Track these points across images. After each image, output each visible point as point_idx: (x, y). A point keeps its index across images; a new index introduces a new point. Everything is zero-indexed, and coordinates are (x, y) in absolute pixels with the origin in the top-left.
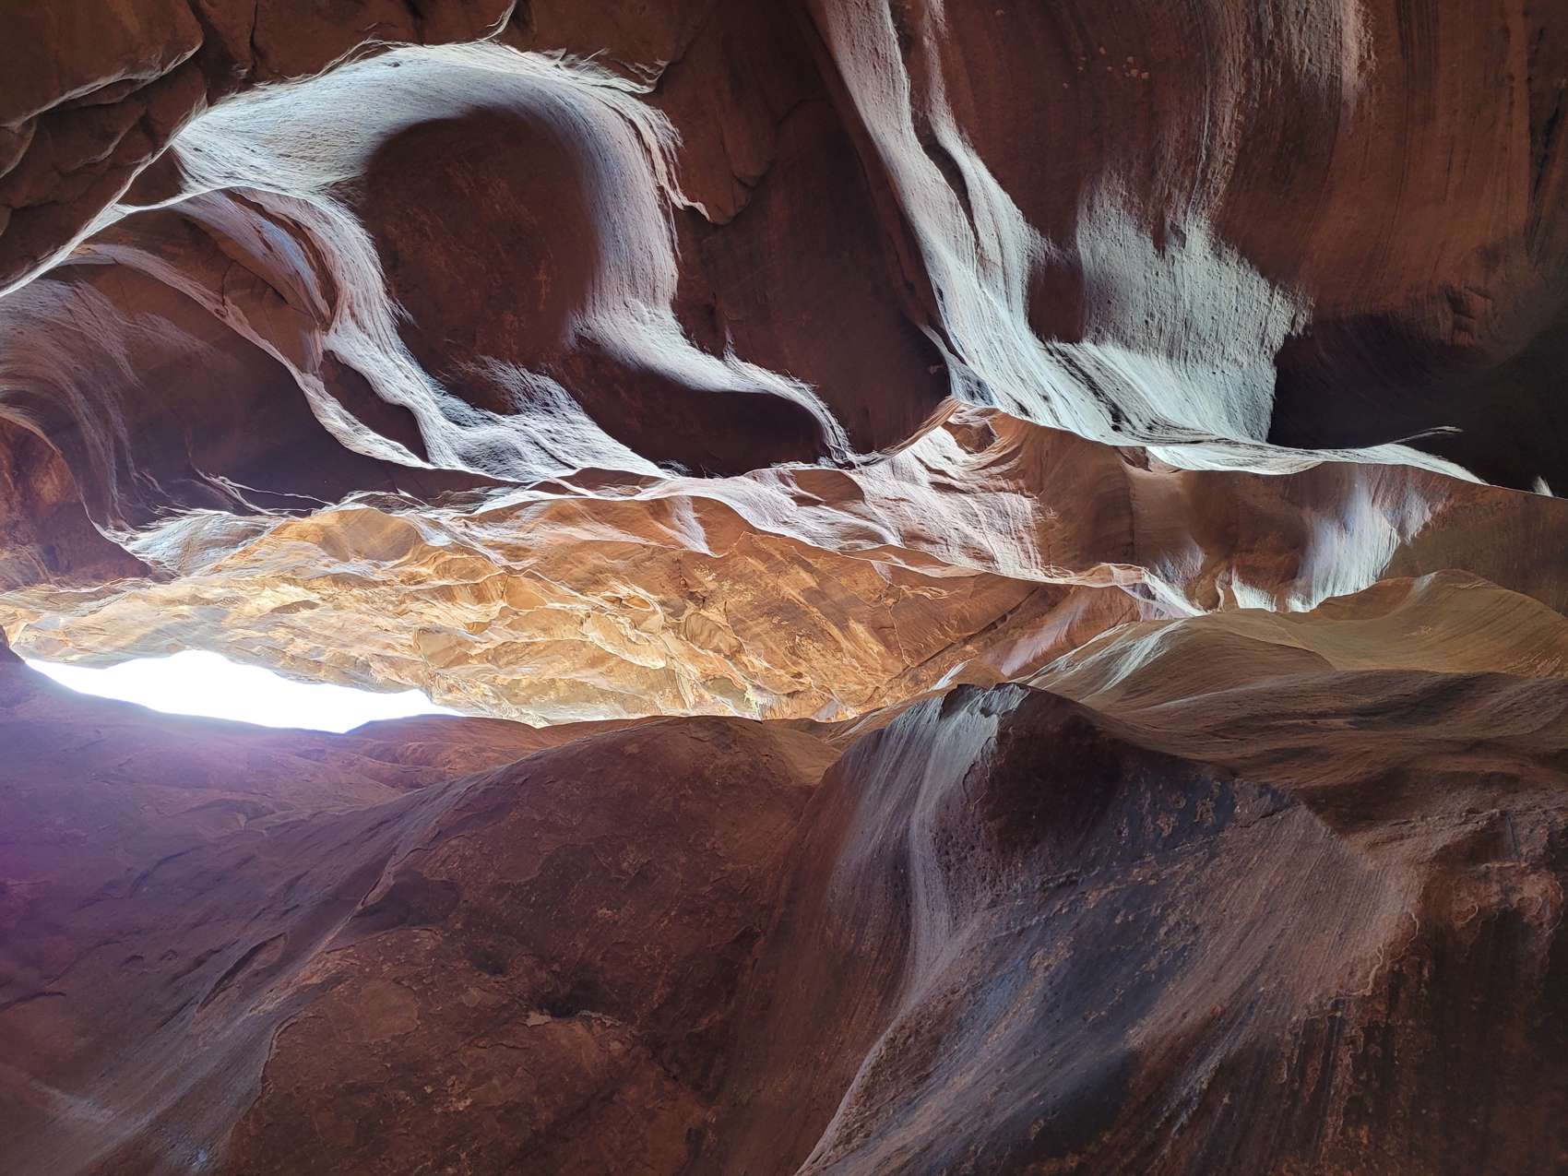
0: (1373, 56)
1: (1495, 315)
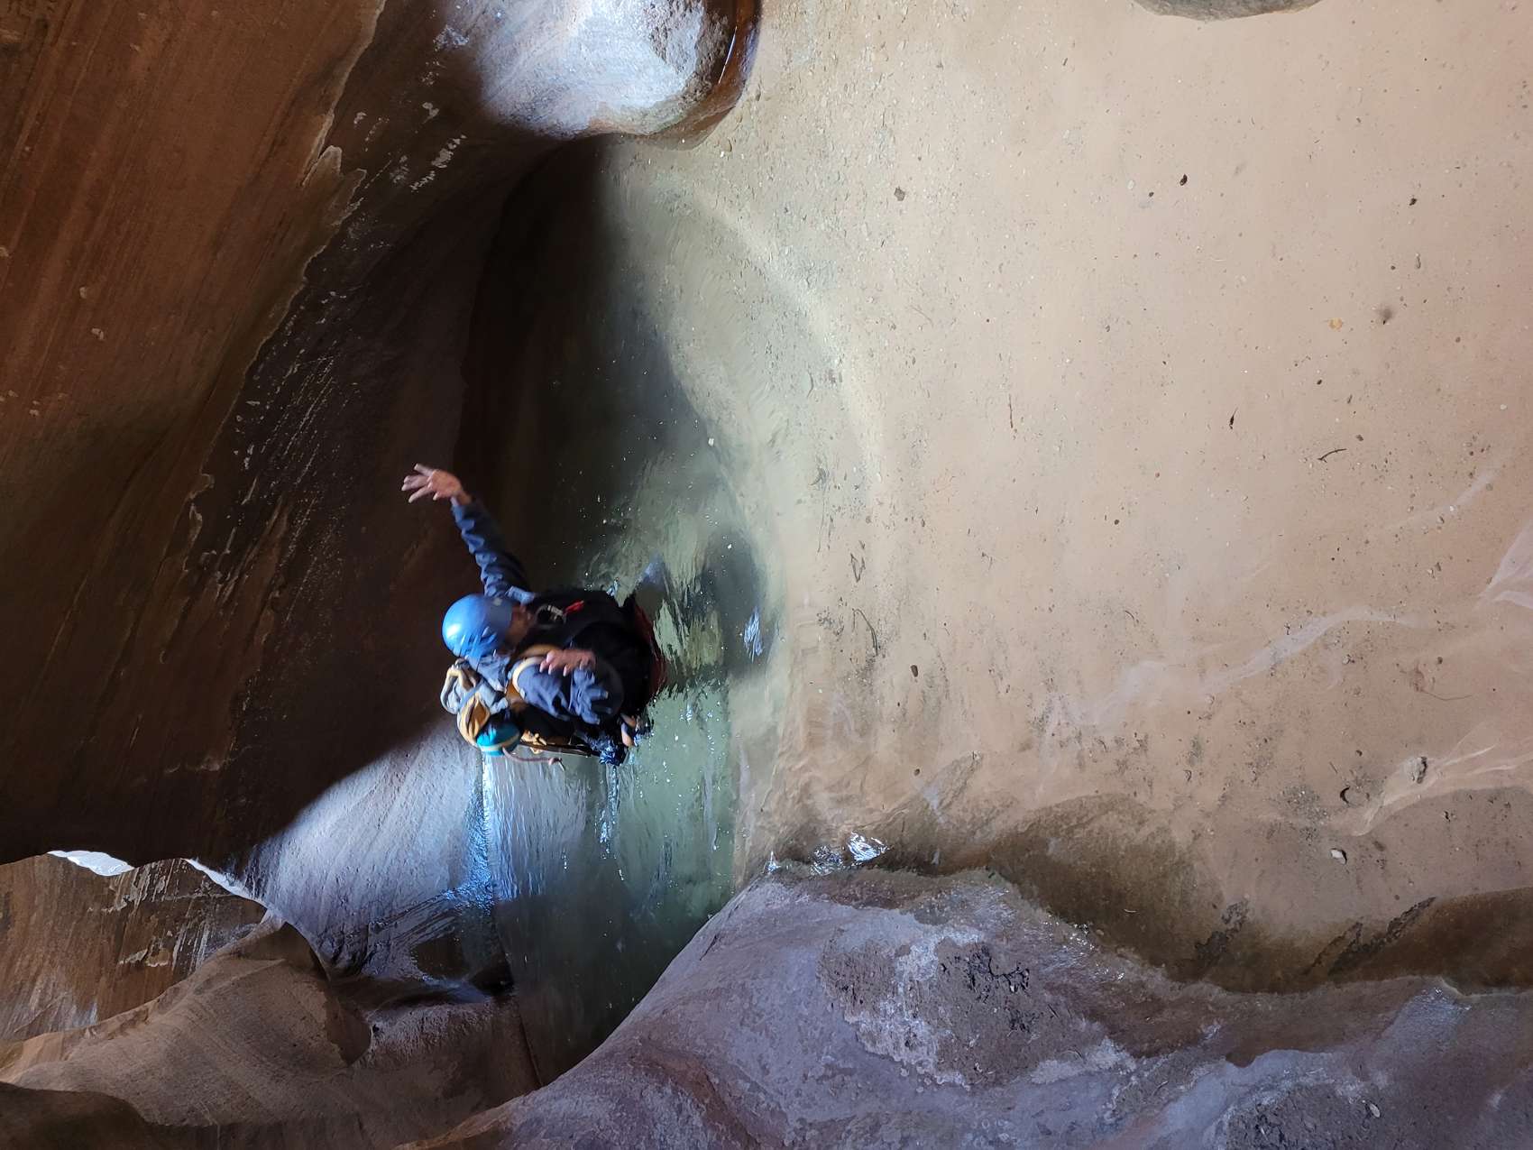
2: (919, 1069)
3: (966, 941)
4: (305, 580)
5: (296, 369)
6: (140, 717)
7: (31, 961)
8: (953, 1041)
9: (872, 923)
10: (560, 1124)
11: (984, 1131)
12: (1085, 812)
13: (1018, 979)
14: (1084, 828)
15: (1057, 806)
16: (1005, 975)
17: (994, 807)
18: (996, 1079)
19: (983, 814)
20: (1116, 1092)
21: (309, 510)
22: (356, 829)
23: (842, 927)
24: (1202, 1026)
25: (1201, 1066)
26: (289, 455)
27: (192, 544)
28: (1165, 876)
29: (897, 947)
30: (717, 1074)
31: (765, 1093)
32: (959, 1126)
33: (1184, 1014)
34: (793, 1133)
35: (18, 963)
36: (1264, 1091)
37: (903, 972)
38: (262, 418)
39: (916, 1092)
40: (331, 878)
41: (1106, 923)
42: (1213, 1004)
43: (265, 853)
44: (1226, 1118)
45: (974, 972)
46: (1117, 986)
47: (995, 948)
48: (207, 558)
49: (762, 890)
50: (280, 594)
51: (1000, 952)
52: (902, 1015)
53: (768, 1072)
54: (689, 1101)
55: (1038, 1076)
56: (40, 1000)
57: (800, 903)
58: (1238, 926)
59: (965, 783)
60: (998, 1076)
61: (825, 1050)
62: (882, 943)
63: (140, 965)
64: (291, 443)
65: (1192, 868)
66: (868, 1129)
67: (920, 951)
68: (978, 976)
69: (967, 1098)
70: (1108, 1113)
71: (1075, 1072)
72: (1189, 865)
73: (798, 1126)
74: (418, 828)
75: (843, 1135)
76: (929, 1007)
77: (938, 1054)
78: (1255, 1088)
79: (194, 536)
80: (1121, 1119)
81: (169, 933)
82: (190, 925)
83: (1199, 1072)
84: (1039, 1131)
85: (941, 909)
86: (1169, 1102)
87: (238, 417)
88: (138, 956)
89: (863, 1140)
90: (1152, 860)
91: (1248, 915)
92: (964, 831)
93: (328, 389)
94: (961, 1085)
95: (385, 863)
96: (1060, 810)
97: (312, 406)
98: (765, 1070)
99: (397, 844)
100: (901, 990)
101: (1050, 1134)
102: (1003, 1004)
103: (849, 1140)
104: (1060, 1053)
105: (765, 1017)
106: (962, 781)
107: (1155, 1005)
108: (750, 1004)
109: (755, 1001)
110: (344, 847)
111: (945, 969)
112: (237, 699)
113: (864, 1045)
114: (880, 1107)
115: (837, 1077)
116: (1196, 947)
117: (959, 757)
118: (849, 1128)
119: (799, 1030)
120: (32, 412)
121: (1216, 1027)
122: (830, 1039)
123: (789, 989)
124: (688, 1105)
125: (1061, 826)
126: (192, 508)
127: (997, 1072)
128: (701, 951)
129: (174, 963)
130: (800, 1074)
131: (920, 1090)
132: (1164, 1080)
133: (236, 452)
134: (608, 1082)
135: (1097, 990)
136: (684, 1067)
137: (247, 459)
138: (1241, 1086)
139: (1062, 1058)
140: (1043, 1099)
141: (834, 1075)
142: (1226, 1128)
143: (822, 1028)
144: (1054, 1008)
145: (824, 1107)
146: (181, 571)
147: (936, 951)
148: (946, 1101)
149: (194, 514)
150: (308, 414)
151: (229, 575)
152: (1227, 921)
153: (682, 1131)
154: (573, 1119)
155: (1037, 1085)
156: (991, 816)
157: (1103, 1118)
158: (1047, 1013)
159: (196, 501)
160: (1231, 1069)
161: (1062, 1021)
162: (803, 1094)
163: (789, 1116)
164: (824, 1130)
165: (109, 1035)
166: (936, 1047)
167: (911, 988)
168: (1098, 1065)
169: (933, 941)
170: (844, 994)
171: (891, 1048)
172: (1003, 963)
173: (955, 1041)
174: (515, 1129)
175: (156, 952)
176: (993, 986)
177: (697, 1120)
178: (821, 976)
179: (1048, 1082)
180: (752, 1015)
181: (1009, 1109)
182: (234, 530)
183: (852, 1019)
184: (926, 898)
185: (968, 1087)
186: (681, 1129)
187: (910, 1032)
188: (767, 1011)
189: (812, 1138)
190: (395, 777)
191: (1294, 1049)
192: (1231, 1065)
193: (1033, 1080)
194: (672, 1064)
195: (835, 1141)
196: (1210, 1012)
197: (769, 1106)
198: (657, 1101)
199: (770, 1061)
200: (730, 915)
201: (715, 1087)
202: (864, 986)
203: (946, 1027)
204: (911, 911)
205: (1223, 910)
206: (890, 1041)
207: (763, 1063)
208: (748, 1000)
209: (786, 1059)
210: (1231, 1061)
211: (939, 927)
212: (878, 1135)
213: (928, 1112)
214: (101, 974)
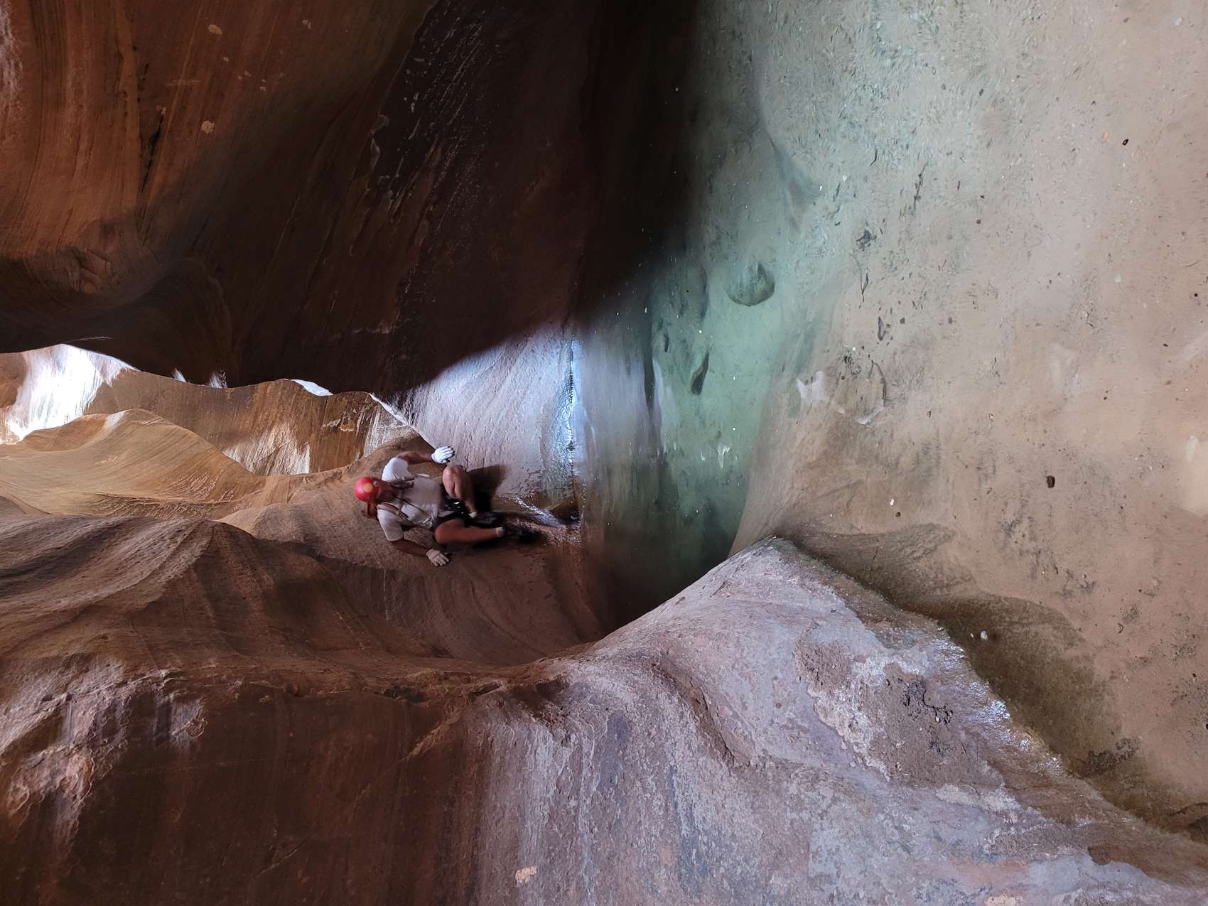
0: (10, 35)
1: (114, 274)
2: (855, 748)
3: (910, 671)
4: (451, 200)
5: (452, 34)
6: (336, 292)
7: (268, 416)
8: (884, 737)
9: (841, 628)
10: (601, 696)
11: (892, 818)
12: (1027, 615)
13: (944, 715)
14: (1024, 627)
15: (1005, 599)
16: (933, 707)
17: (955, 578)
18: (910, 782)
19: (945, 578)
20: (997, 833)
21: (457, 146)
22: (479, 391)
23: (818, 622)
24: (1076, 815)
25: (1067, 847)
26: (445, 102)
27: (373, 169)
28: (1079, 694)
29: (856, 654)
30: (711, 698)
31: (742, 722)
32: (875, 805)
33: (1065, 799)
34: (757, 758)
35: (261, 417)
36: (1109, 890)
37: (857, 674)
38: (425, 72)
39: (850, 766)
40: (461, 421)
41: (1022, 704)
42: (1089, 802)
43: (418, 396)
44: (1074, 895)
45: (910, 695)
46: (1020, 753)
47: (931, 684)
48: (383, 180)
49: (763, 559)
50: (434, 207)
51: (934, 690)
52: (850, 704)
53: (746, 709)
54: (689, 712)
55: (941, 794)
56: (274, 442)
57: (790, 582)
58: (1127, 756)
59: (936, 547)
60: (913, 779)
61: (789, 708)
62: (845, 647)
63: (336, 429)
64: (445, 93)
65: (1103, 699)
66: (810, 778)
67: (873, 664)
68: (913, 699)
69: (885, 786)
70: (986, 846)
71: (971, 803)
72: (1100, 695)
73: (762, 755)
74: (522, 398)
75: (792, 776)
76: (872, 707)
77: (871, 742)
78: (1103, 886)
79: (374, 162)
80: (996, 855)
81: (354, 411)
82: (368, 408)
83: (1064, 850)
84: (933, 835)
85: (896, 639)
86: (1035, 860)
87: (408, 71)
88: (335, 423)
89: (805, 786)
90: (1072, 677)
91: (1137, 751)
92: (927, 585)
93: (476, 50)
94: (883, 774)
95: (498, 417)
96: (1007, 603)
97: (464, 63)
98: (744, 706)
99: (507, 407)
100: (853, 686)
101: (940, 840)
102: (928, 726)
103: (795, 782)
104: (961, 783)
105: (750, 669)
106: (933, 544)
107: (1043, 781)
108: (741, 655)
109: (744, 655)
110: (471, 402)
111: (889, 684)
112: (402, 285)
113: (818, 714)
114: (822, 765)
115: (795, 730)
116: (1089, 755)
117: (935, 523)
118: (797, 771)
119: (774, 687)
120: (261, 88)
121: (1086, 821)
122: (794, 702)
123: (770, 655)
124: (687, 714)
125: (1005, 618)
126: (373, 141)
127: (912, 776)
128: (712, 590)
129: (358, 431)
130: (769, 718)
131: (853, 765)
132: (1035, 842)
133: (405, 99)
134: (636, 678)
135: (1002, 748)
136: (688, 686)
137: (413, 104)
138: (1092, 878)
139: (963, 789)
140: (942, 812)
141: (792, 728)
142: (1072, 901)
143: (790, 692)
144: (966, 747)
145: (782, 748)
146: (365, 190)
147: (885, 669)
148: (870, 782)
149: (374, 147)
150: (460, 69)
151: (398, 193)
152: (1119, 748)
153: (681, 730)
154: (609, 696)
155: (940, 800)
156: (951, 583)
157: (982, 848)
158: (960, 749)
159: (376, 136)
160: (1088, 861)
161: (969, 759)
162: (769, 733)
163: (756, 744)
164: (779, 765)
165: (318, 484)
166: (871, 737)
167: (861, 688)
168: (988, 805)
169: (885, 661)
170: (810, 673)
171: (837, 726)
172: (936, 698)
173: (886, 739)
174: (571, 685)
175: (346, 422)
176: (923, 711)
177: (692, 726)
178: (795, 654)
179: (948, 801)
180: (741, 664)
181: (914, 809)
182: (402, 160)
183: (813, 694)
184: (885, 626)
185: (888, 778)
186: (681, 729)
187: (853, 719)
188: (753, 665)
189: (770, 767)
190: (508, 360)
191: (1144, 871)
192: (1090, 858)
193: (937, 795)
194: (680, 680)
195: (785, 777)
196: (1086, 807)
197: (744, 732)
198: (668, 704)
199: (749, 702)
200: (737, 569)
201: (708, 707)
202: (825, 673)
203: (881, 725)
204: (873, 631)
205: (1119, 738)
206: (838, 720)
207: (744, 700)
208: (740, 651)
209: (761, 704)
210: (1091, 855)
211: (892, 650)
212: (817, 786)
213: (856, 785)
214: (311, 432)
